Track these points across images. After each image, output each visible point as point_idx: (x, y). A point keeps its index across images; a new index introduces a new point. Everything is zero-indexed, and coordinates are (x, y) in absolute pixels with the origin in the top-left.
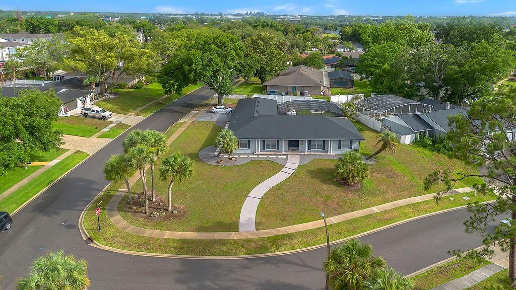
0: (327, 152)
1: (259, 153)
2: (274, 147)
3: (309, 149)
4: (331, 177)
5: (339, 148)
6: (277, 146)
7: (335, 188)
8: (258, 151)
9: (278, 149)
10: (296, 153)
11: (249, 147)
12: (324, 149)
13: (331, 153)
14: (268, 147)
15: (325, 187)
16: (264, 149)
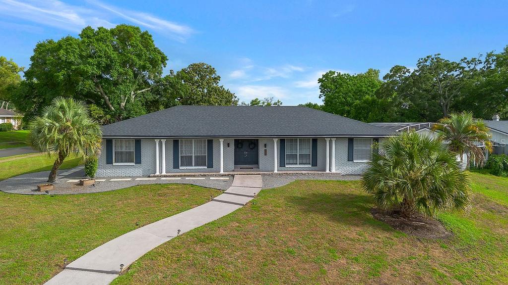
0: (325, 170)
1: (164, 173)
2: (200, 161)
3: (282, 164)
4: (355, 210)
5: (350, 158)
6: (208, 161)
7: (382, 235)
8: (161, 171)
9: (210, 166)
10: (252, 173)
11: (138, 161)
12: (314, 164)
13: (334, 171)
14: (188, 161)
15: (351, 232)
16: (176, 166)
